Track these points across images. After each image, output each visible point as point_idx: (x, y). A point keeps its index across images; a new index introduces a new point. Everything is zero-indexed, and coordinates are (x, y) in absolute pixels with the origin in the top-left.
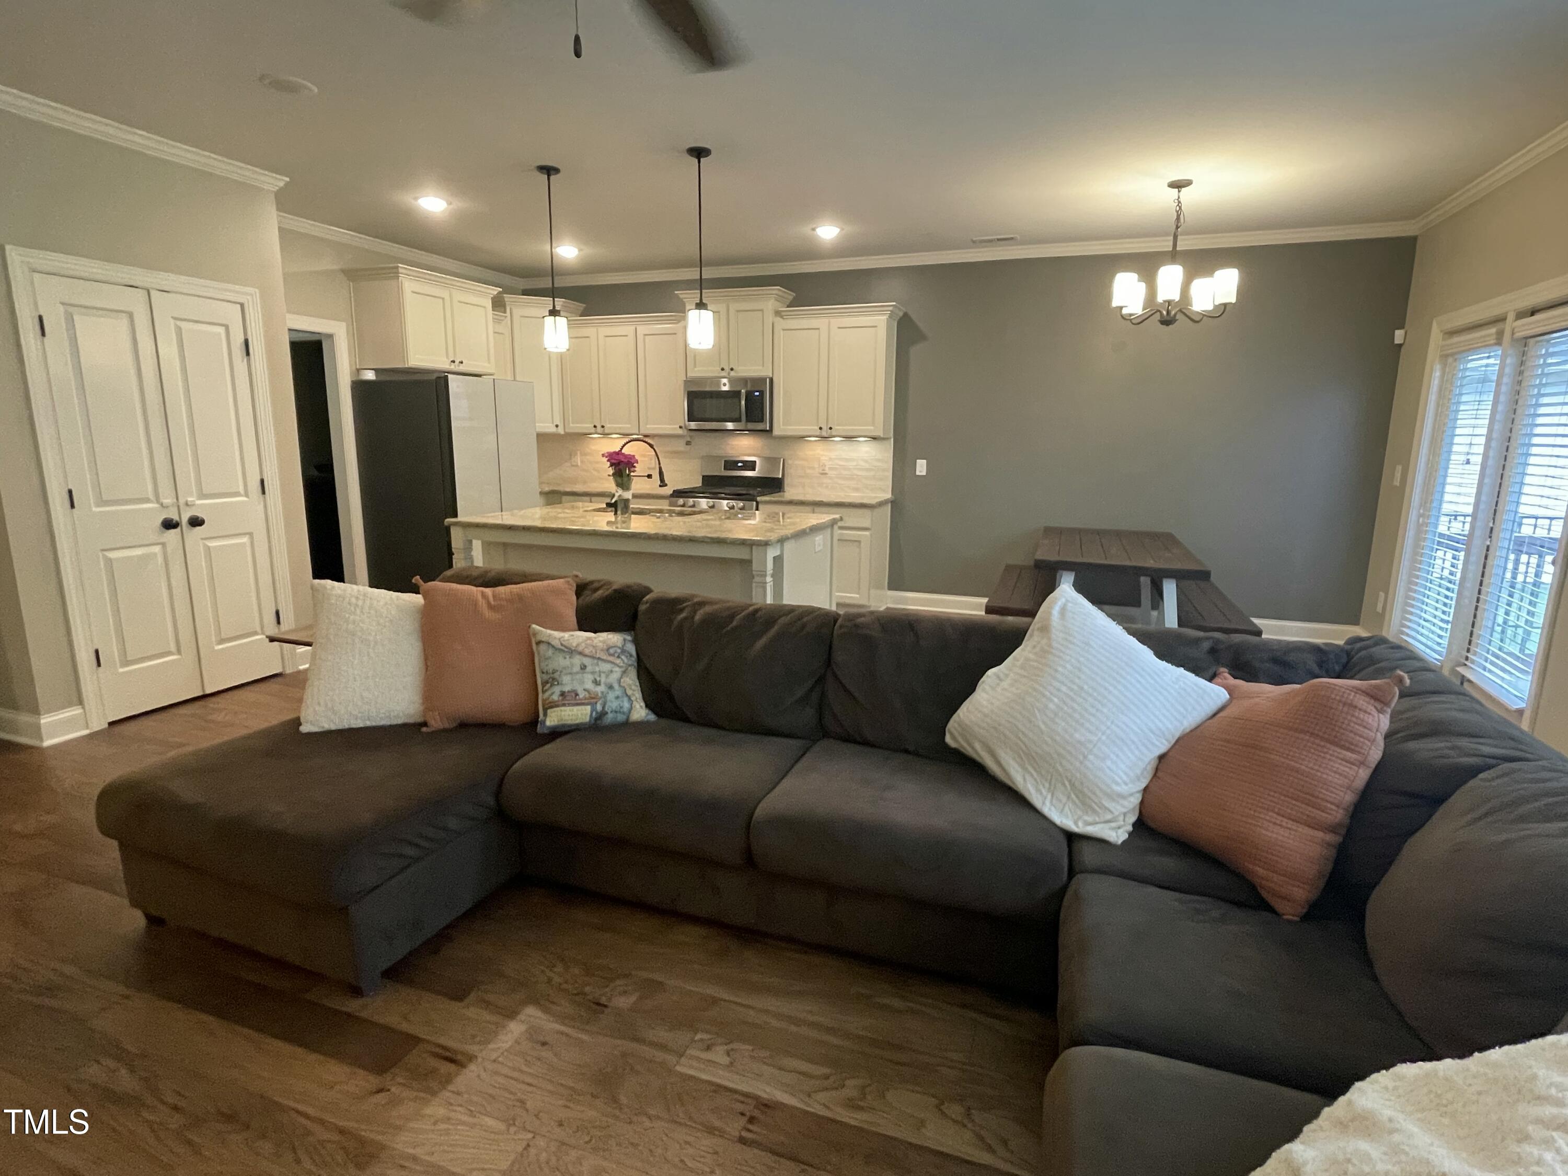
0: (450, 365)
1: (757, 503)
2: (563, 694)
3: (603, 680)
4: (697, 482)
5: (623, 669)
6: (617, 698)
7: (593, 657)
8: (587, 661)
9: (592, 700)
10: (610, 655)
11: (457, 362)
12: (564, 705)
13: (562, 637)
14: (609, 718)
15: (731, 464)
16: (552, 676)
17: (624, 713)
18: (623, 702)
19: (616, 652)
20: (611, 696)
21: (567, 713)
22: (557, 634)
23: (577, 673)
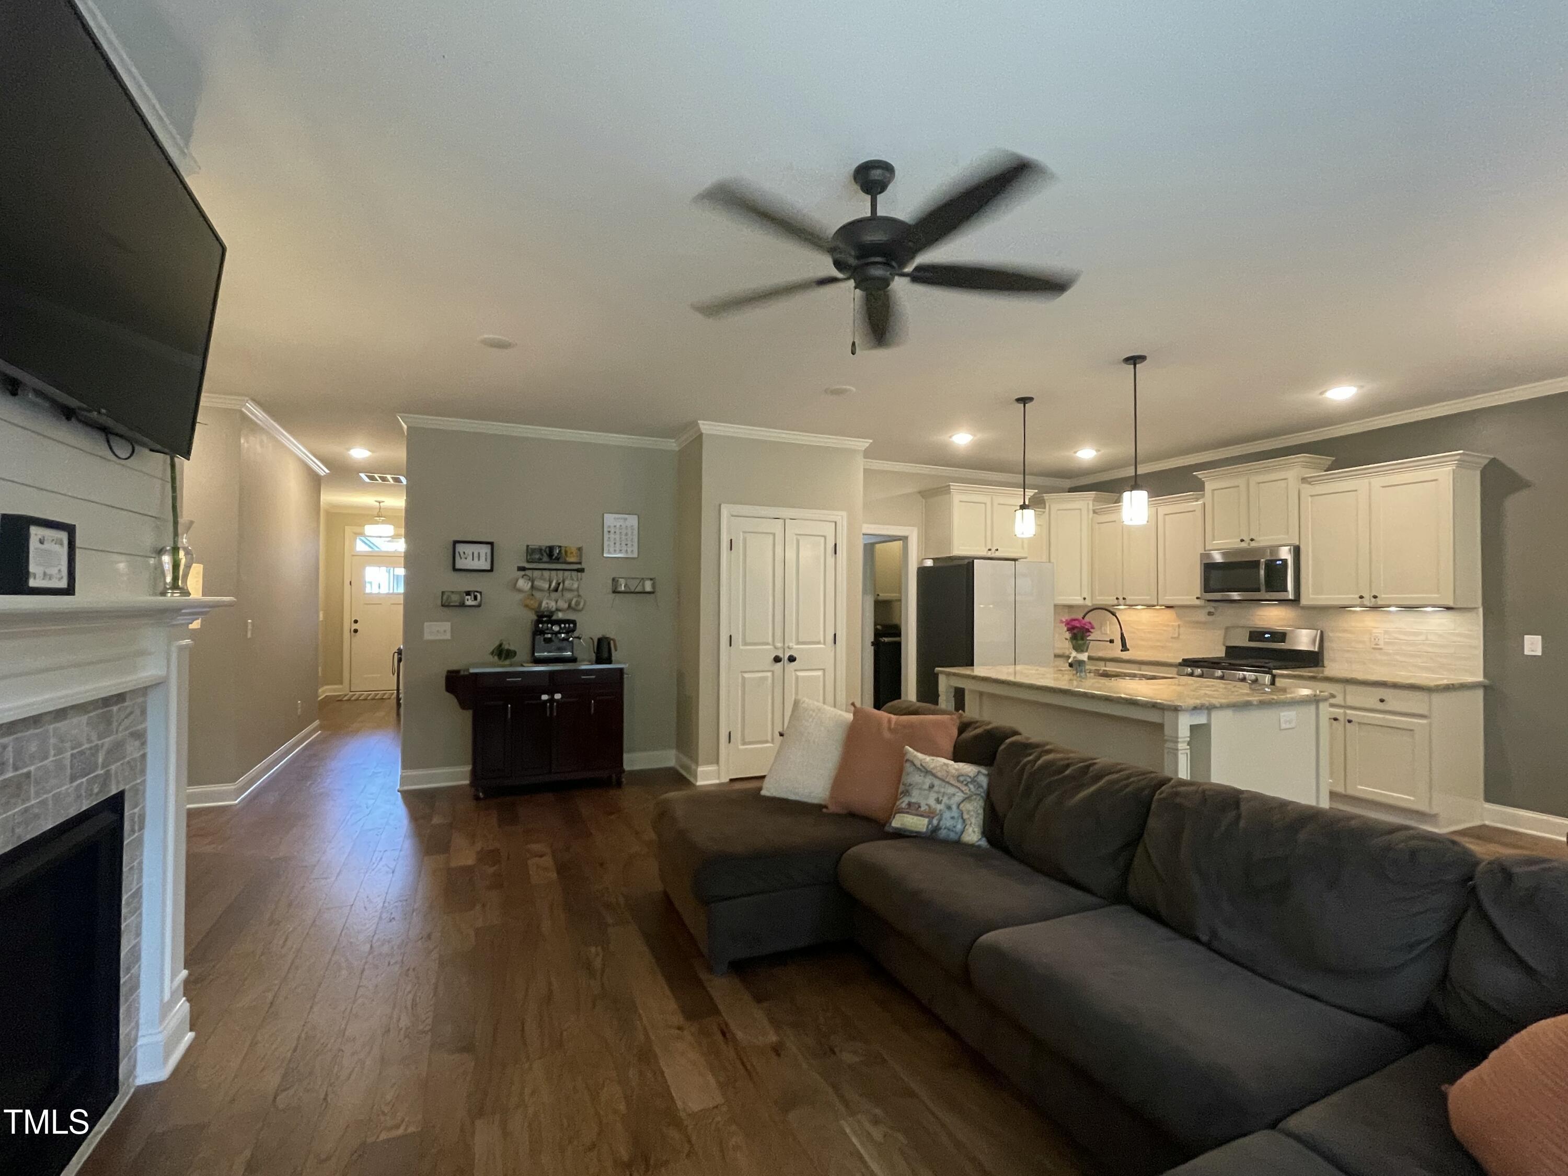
0: (987, 553)
1: (1274, 677)
2: (909, 804)
3: (945, 800)
4: (1220, 653)
5: (966, 796)
6: (953, 818)
7: (943, 781)
8: (937, 782)
9: (930, 814)
10: (958, 781)
11: (993, 550)
12: (908, 813)
13: (925, 759)
14: (943, 833)
15: (1256, 635)
16: (907, 788)
17: (956, 833)
18: (957, 822)
19: (965, 780)
20: (947, 815)
21: (908, 819)
22: (920, 755)
23: (925, 790)
